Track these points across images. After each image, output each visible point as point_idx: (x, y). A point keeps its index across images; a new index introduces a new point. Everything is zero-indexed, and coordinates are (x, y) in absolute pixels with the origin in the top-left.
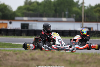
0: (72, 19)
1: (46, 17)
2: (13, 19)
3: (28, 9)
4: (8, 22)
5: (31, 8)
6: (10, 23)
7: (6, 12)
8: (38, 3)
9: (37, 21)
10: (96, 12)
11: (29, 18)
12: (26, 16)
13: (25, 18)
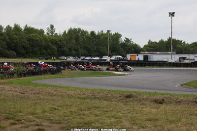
0: (175, 52)
1: (160, 51)
2: (140, 53)
3: (150, 47)
4: (136, 55)
5: (152, 46)
6: (137, 55)
7: (137, 48)
8: (156, 43)
9: (153, 54)
10: (191, 47)
11: (149, 52)
12: (147, 51)
13: (146, 53)
